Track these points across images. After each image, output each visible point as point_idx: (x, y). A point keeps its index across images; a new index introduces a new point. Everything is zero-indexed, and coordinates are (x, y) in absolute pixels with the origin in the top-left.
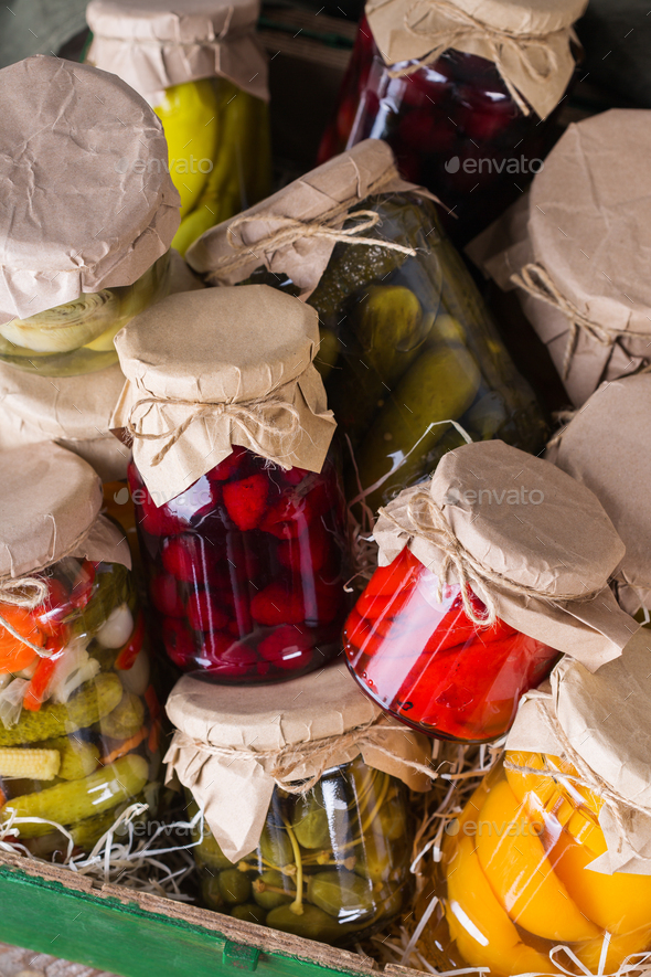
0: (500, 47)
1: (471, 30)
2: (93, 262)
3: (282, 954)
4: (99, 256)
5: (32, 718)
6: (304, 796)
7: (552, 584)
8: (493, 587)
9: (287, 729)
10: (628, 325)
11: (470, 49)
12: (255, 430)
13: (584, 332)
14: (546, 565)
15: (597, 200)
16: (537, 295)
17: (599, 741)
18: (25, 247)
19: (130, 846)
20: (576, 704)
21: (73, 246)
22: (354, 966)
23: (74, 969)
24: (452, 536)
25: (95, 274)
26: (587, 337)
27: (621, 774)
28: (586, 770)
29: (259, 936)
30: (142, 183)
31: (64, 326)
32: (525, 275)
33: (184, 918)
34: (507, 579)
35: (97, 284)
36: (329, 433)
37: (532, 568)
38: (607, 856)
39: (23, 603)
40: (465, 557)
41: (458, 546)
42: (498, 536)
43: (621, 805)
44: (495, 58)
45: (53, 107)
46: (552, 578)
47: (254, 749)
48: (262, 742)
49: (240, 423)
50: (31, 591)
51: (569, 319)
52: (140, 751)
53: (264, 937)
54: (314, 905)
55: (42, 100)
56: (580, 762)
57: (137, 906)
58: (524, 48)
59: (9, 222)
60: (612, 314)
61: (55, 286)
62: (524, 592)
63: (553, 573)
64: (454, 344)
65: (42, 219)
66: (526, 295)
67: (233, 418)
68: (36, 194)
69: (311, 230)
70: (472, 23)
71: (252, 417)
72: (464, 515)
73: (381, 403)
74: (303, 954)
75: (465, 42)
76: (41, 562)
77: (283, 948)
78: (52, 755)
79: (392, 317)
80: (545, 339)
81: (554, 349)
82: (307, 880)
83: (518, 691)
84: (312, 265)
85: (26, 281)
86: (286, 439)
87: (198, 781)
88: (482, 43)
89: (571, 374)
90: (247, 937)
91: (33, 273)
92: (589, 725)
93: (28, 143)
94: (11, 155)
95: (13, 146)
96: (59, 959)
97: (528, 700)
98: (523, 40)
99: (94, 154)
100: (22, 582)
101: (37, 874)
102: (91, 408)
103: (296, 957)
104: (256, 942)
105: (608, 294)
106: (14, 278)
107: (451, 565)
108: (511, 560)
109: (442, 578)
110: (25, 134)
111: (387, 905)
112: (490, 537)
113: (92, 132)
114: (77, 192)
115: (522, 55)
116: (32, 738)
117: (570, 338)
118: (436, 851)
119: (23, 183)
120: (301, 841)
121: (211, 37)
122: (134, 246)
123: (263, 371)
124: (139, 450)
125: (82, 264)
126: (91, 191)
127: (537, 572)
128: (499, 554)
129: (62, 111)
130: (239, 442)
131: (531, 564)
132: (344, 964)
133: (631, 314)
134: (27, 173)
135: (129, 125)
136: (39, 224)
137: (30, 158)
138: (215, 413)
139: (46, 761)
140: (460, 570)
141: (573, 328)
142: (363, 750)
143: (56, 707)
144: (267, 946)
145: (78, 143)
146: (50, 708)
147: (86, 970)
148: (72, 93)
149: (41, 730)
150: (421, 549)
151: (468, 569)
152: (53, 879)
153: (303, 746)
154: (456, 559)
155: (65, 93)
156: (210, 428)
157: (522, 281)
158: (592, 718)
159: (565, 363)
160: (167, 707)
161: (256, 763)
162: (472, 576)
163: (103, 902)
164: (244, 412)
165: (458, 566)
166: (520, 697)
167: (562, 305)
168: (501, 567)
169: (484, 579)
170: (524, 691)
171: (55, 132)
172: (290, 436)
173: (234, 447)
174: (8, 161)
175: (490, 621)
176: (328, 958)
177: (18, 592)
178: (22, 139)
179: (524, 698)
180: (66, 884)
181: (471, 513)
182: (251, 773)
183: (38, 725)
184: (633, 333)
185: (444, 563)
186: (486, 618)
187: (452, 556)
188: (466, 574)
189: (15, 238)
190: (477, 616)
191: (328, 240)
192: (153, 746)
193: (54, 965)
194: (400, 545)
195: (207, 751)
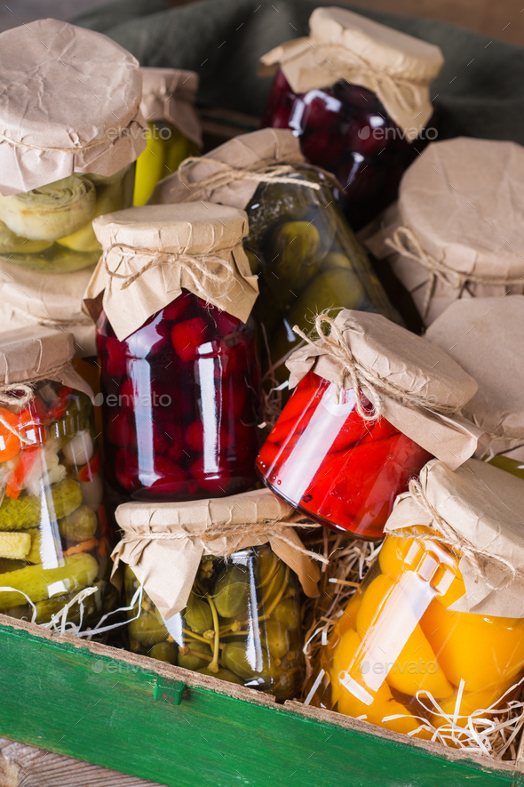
0: (380, 82)
1: (359, 68)
2: (85, 141)
3: (203, 688)
4: (90, 136)
5: (11, 506)
6: (226, 558)
7: (424, 387)
8: (379, 390)
9: (213, 511)
10: (474, 268)
11: (358, 81)
12: (200, 276)
13: (441, 279)
14: (420, 371)
15: (450, 188)
16: (405, 253)
17: (460, 504)
18: (36, 125)
19: (79, 627)
20: (441, 482)
21: (71, 126)
22: (260, 700)
23: (24, 751)
24: (348, 353)
25: (85, 158)
26: (442, 284)
27: (477, 526)
28: (449, 530)
29: (185, 675)
30: (123, 94)
31: (55, 211)
32: (396, 238)
33: (125, 660)
34: (390, 384)
35: (85, 166)
36: (253, 297)
37: (410, 372)
38: (465, 598)
39: (13, 402)
40: (358, 367)
41: (353, 360)
42: (384, 349)
43: (476, 555)
44: (376, 89)
45: (59, 47)
46: (425, 382)
47: (186, 529)
48: (193, 521)
49: (189, 271)
50: (20, 394)
51: (429, 270)
52: (93, 552)
53: (189, 676)
54: (227, 668)
55: (51, 42)
56: (445, 525)
57: (88, 650)
58: (398, 85)
59: (24, 110)
60: (462, 257)
61: (54, 165)
62: (403, 395)
63: (426, 378)
64: (345, 269)
65: (48, 109)
66: (396, 254)
67: (184, 266)
68: (45, 96)
69: (240, 174)
70: (361, 63)
71: (198, 266)
72: (358, 335)
73: (288, 307)
74: (220, 689)
75: (354, 76)
76: (29, 375)
77: (203, 684)
78: (25, 537)
79: (300, 241)
80: (410, 288)
81: (416, 296)
82: (222, 648)
83: (393, 493)
84: (241, 196)
85: (33, 161)
86: (222, 286)
87: (139, 561)
88: (366, 77)
89: (430, 313)
90: (175, 675)
91: (38, 153)
92: (452, 493)
93: (40, 68)
94: (27, 72)
95: (28, 68)
96: (13, 743)
97: (401, 500)
98: (397, 79)
99: (89, 77)
100: (13, 387)
101: (8, 625)
102: (68, 294)
103: (213, 691)
104: (183, 679)
105: (459, 241)
106: (23, 159)
107: (347, 375)
108: (393, 365)
109: (340, 384)
110: (37, 62)
111: (283, 682)
112: (378, 349)
113: (87, 63)
114: (75, 96)
115: (396, 90)
116: (10, 523)
117: (430, 285)
118: (324, 635)
119: (36, 89)
120: (219, 610)
121: (163, 90)
122: (114, 143)
123: (208, 229)
124: (108, 300)
125: (77, 141)
126: (85, 97)
127: (413, 376)
128: (385, 361)
129: (65, 50)
130: (187, 286)
131: (409, 369)
132: (252, 698)
133: (477, 257)
134: (38, 84)
135: (115, 61)
136: (47, 112)
137: (41, 75)
138: (170, 260)
139: (20, 541)
140: (354, 378)
141: (432, 277)
142: (271, 540)
143: (31, 498)
144: (190, 682)
145: (76, 69)
146: (26, 499)
147: (34, 752)
148: (73, 41)
149: (17, 517)
150: (323, 370)
151: (360, 377)
152: (21, 628)
153: (225, 526)
154: (350, 369)
155: (68, 41)
156: (165, 273)
157: (394, 243)
158: (454, 490)
159: (425, 304)
160: (116, 513)
161: (188, 539)
162: (364, 382)
163: (60, 645)
164: (192, 261)
165: (353, 376)
166: (395, 498)
167: (424, 260)
168: (385, 372)
169: (372, 384)
170: (398, 493)
171: (60, 62)
172: (225, 283)
173: (184, 290)
174: (24, 76)
175: (376, 416)
176: (239, 693)
177: (9, 394)
178: (35, 65)
179: (398, 498)
180: (31, 632)
181: (363, 333)
182: (183, 547)
183: (16, 511)
184: (477, 277)
185: (341, 374)
186: (372, 415)
187: (348, 367)
188: (358, 380)
189: (28, 119)
190: (366, 414)
191: (253, 181)
192: (102, 551)
193: (8, 747)
194: (307, 367)
195: (149, 536)
